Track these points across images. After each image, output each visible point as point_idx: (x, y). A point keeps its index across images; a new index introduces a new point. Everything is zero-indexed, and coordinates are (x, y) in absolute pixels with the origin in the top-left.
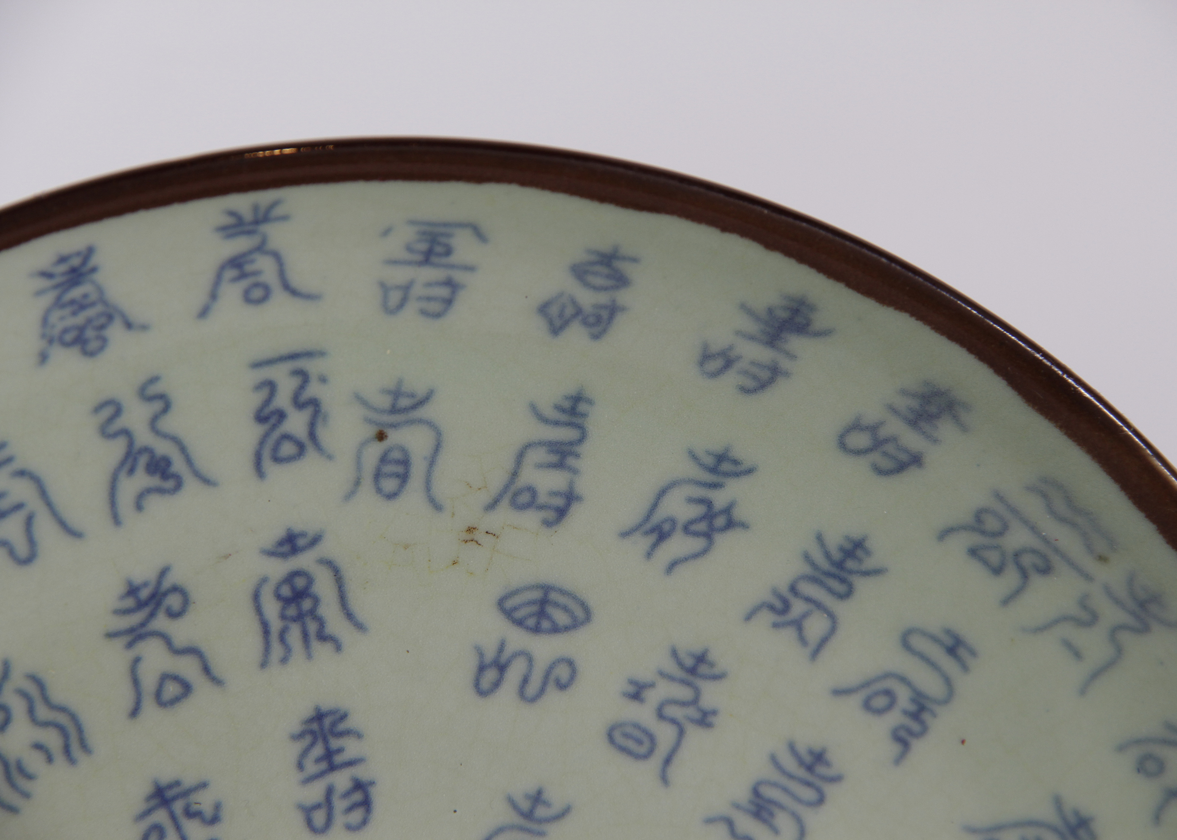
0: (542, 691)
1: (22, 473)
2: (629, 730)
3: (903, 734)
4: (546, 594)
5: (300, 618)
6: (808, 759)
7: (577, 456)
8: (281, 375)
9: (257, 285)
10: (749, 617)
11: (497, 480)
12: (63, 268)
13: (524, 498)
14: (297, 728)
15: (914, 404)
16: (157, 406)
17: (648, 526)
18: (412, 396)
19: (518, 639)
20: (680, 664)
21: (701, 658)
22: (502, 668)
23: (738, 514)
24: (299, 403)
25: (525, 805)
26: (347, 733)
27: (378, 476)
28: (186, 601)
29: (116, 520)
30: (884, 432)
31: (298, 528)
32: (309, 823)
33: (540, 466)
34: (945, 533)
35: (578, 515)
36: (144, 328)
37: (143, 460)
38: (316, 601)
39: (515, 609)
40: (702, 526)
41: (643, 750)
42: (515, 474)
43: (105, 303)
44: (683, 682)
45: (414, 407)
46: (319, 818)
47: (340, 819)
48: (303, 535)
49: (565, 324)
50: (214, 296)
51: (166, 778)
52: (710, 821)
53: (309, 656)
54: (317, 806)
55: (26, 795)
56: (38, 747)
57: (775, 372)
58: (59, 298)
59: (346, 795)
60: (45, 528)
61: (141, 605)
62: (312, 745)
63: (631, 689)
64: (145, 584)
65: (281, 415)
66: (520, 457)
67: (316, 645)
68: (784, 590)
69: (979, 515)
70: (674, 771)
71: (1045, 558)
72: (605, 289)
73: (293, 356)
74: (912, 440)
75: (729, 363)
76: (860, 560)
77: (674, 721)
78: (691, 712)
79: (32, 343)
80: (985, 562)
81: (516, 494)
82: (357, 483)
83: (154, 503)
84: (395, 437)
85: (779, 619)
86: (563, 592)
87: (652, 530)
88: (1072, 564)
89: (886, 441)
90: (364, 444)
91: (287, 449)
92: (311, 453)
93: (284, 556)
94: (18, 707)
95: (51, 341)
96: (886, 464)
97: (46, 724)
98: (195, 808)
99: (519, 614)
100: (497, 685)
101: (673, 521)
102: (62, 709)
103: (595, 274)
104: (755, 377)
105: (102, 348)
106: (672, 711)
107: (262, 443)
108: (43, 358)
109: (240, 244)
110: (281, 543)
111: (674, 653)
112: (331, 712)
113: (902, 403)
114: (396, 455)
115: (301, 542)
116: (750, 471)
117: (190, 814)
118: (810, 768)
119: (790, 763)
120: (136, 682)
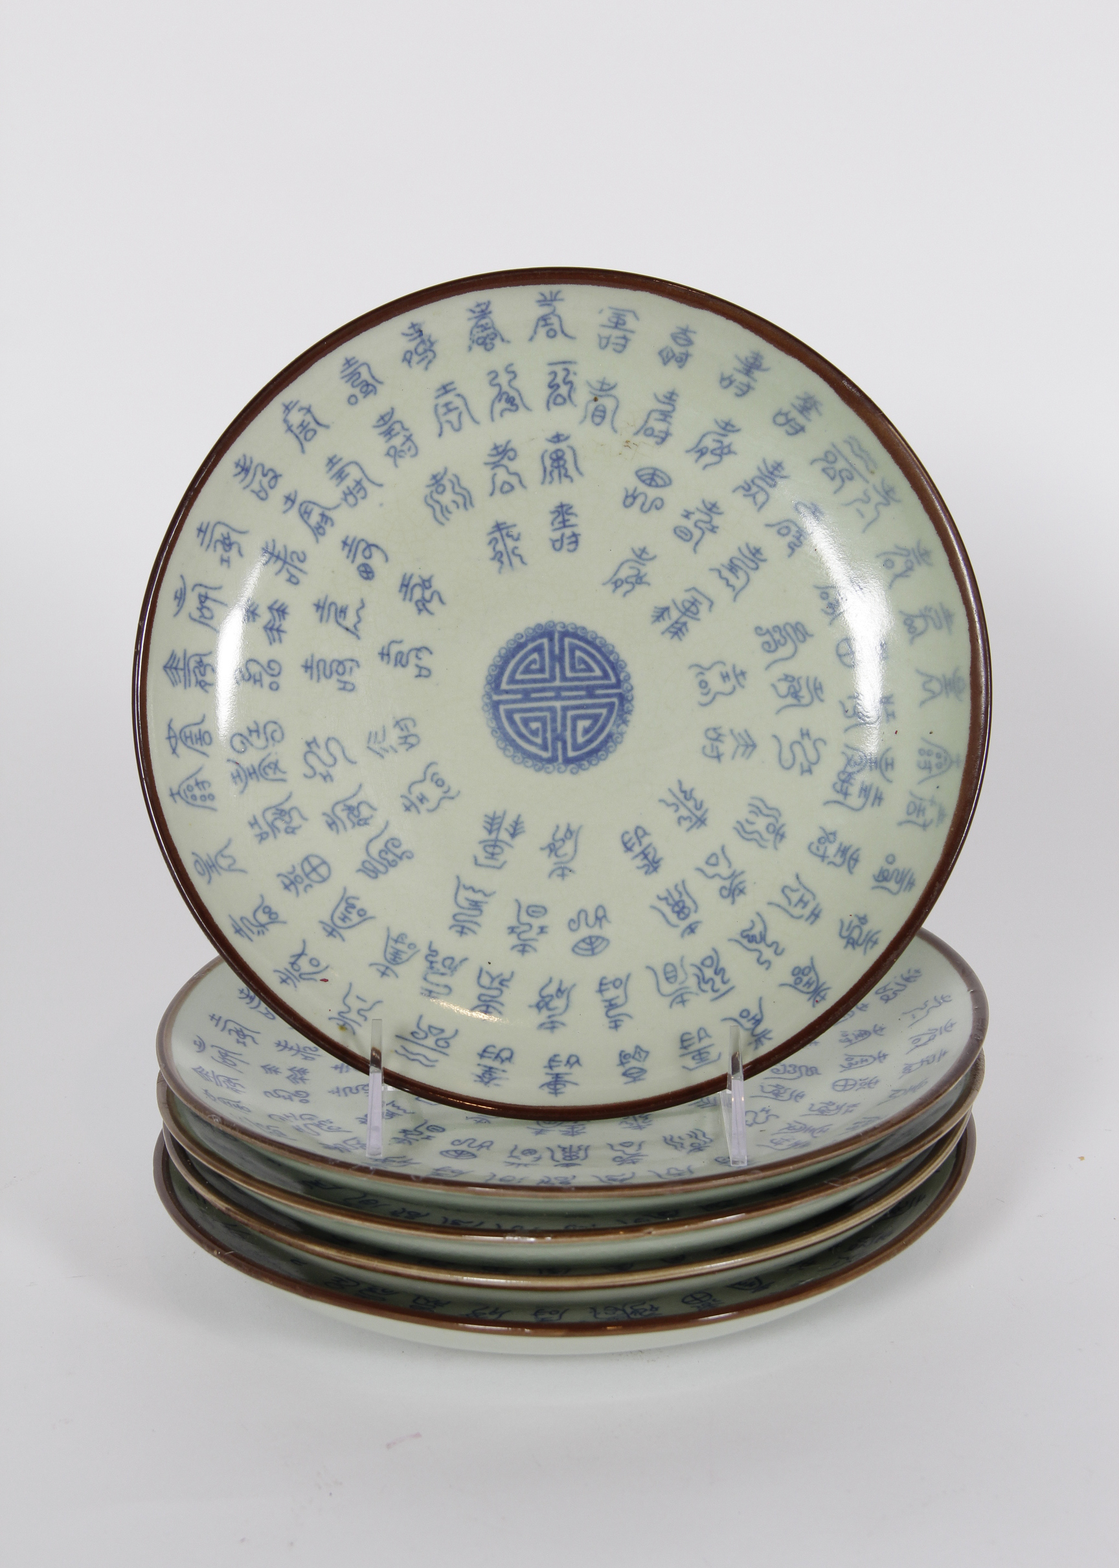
0: (649, 509)
1: (459, 395)
2: (683, 529)
3: (792, 545)
4: (654, 471)
5: (558, 467)
6: (754, 551)
7: (671, 417)
8: (559, 369)
9: (551, 329)
10: (734, 491)
11: (639, 423)
12: (478, 309)
13: (649, 432)
14: (553, 509)
15: (801, 403)
16: (512, 376)
17: (697, 449)
18: (609, 385)
19: (642, 488)
20: (705, 506)
21: (714, 505)
22: (635, 498)
23: (733, 448)
24: (565, 382)
25: (639, 553)
26: (572, 514)
27: (593, 416)
28: (516, 455)
29: (493, 419)
30: (790, 416)
31: (561, 432)
32: (553, 546)
33: (656, 420)
34: (813, 462)
35: (670, 441)
36: (508, 342)
37: (505, 397)
38: (565, 461)
39: (642, 476)
40: (718, 452)
41: (688, 538)
42: (646, 422)
43: (494, 329)
44: (706, 514)
45: (609, 389)
46: (558, 545)
47: (565, 547)
48: (563, 435)
49: (669, 360)
50: (535, 332)
51: (500, 520)
52: (711, 570)
53: (560, 482)
54: (557, 540)
55: (448, 519)
56: (454, 502)
57: (749, 387)
58: (477, 323)
59: (569, 537)
60: (466, 418)
61: (499, 454)
62: (558, 516)
63: (685, 514)
64: (501, 446)
65: (558, 386)
66: (649, 415)
67: (563, 479)
68: (749, 482)
69: (827, 453)
70: (699, 548)
71: (851, 474)
72: (684, 345)
73: (564, 363)
74: (801, 420)
75: (731, 383)
76: (779, 472)
77: (700, 528)
78: (708, 526)
79: (466, 341)
80: (828, 475)
81: (646, 430)
82: (585, 417)
83: (507, 415)
84: (601, 401)
85: (746, 493)
86: (661, 472)
87: (698, 451)
88: (861, 475)
89: (791, 420)
90: (589, 402)
91: (559, 400)
92: (568, 405)
93: (555, 442)
94: (448, 486)
95: (473, 342)
96: (791, 431)
97: (458, 494)
98: (511, 533)
99: (644, 478)
100: (632, 504)
101: (707, 448)
102: (465, 489)
103: (680, 338)
104: (741, 390)
105: (492, 348)
106: (700, 524)
107: (550, 396)
108: (470, 348)
109: (545, 310)
110: (554, 437)
111: (703, 502)
112: (566, 505)
113: (798, 403)
114: (601, 408)
115: (562, 438)
116: (738, 430)
117: (509, 536)
118: (754, 555)
119: (746, 552)
120: (494, 483)
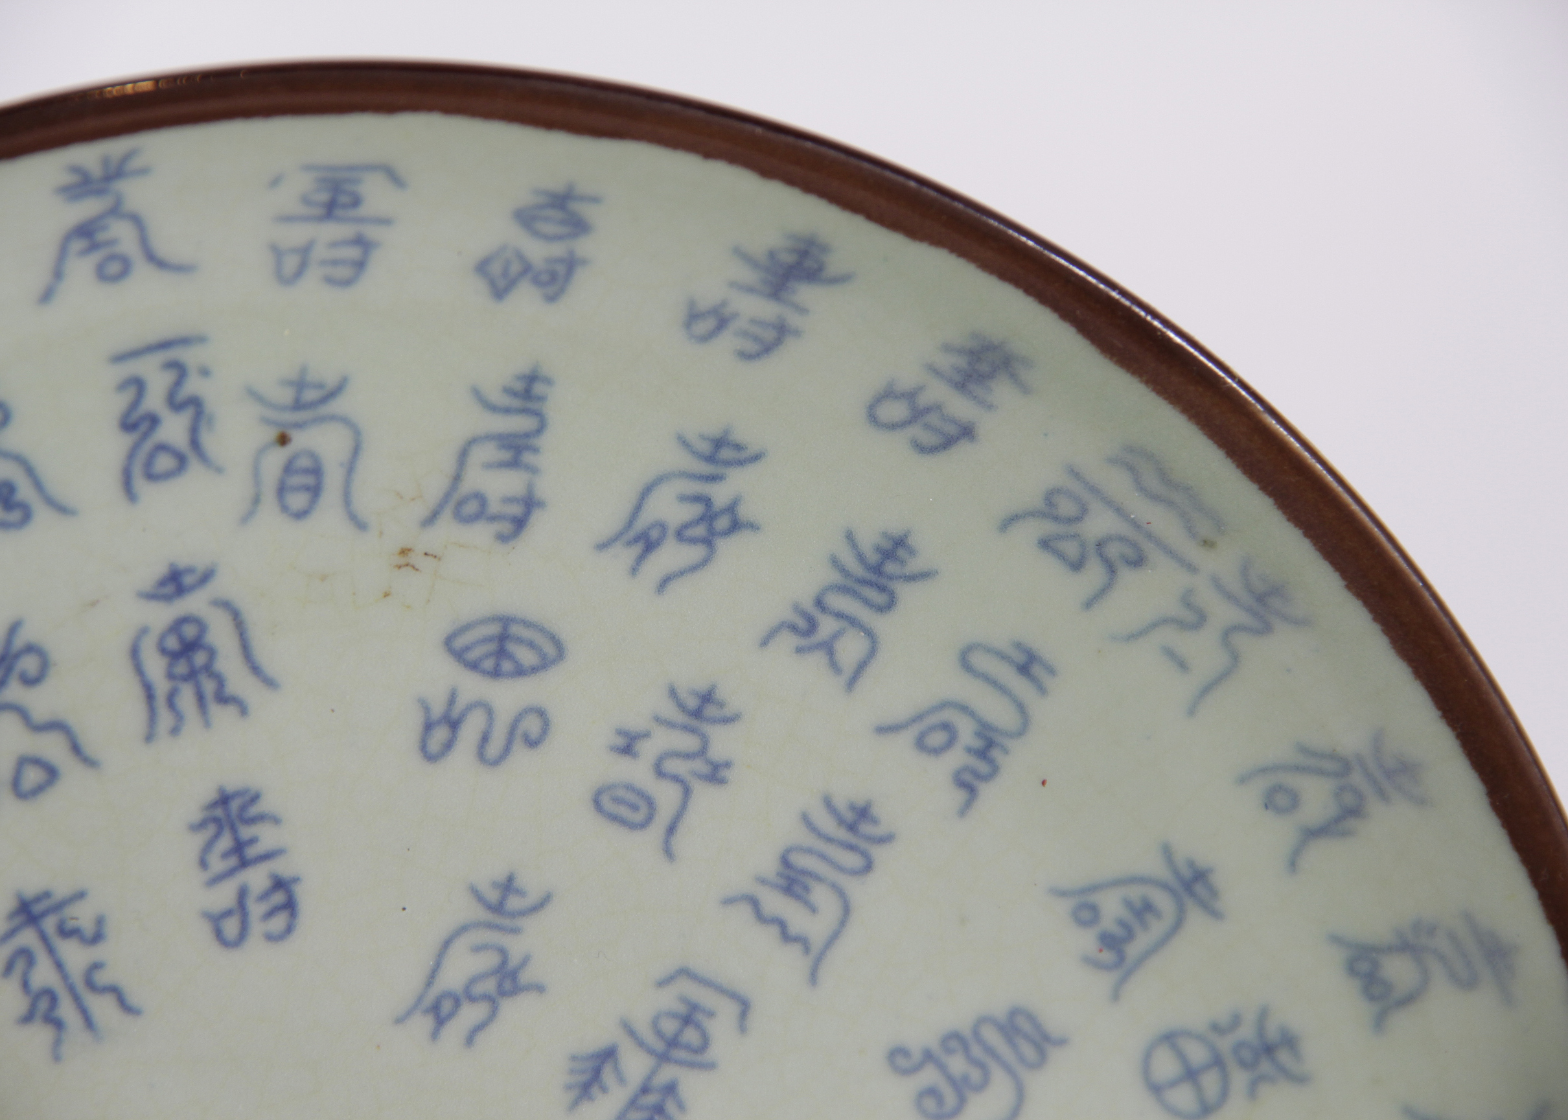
0: (507, 750)
2: (621, 793)
3: (967, 777)
4: (505, 628)
5: (192, 676)
6: (849, 816)
7: (535, 450)
8: (152, 370)
9: (112, 257)
10: (765, 642)
11: (435, 487)
13: (471, 508)
14: (197, 816)
15: (962, 362)
17: (632, 534)
18: (320, 386)
19: (473, 686)
20: (681, 706)
21: (707, 697)
22: (454, 725)
23: (745, 512)
24: (175, 403)
25: (493, 896)
26: (260, 818)
27: (282, 490)
28: (45, 663)
30: (924, 400)
31: (183, 562)
32: (219, 934)
33: (489, 466)
34: (1009, 522)
35: (540, 523)
38: (212, 653)
39: (467, 648)
40: (700, 531)
41: (639, 817)
42: (457, 478)
44: (686, 728)
45: (324, 400)
46: (231, 927)
47: (257, 928)
48: (190, 570)
49: (511, 284)
50: (58, 274)
51: (31, 889)
52: (728, 901)
53: (207, 724)
54: (228, 913)
57: (782, 331)
59: (264, 896)
62: (217, 836)
63: (621, 741)
65: (153, 421)
66: (463, 455)
67: (215, 709)
68: (808, 605)
69: (1050, 497)
70: (680, 842)
71: (1134, 545)
72: (560, 238)
73: (164, 345)
74: (960, 407)
75: (722, 323)
76: (903, 562)
77: (676, 779)
78: (699, 766)
80: (1061, 556)
81: (460, 504)
82: (256, 500)
84: (301, 440)
85: (803, 642)
86: (527, 624)
87: (636, 540)
88: (1171, 552)
89: (927, 410)
90: (261, 451)
91: (164, 462)
92: (195, 468)
93: (167, 598)
96: (929, 439)
98: (71, 924)
99: (473, 655)
100: (448, 746)
101: (662, 526)
103: (546, 219)
104: (756, 339)
106: (674, 766)
107: (131, 455)
109: (88, 208)
110: (162, 583)
111: (673, 693)
112: (238, 794)
113: (946, 362)
114: (304, 462)
115: (188, 580)
116: (756, 458)
117: (66, 932)
118: (852, 828)
119: (827, 824)
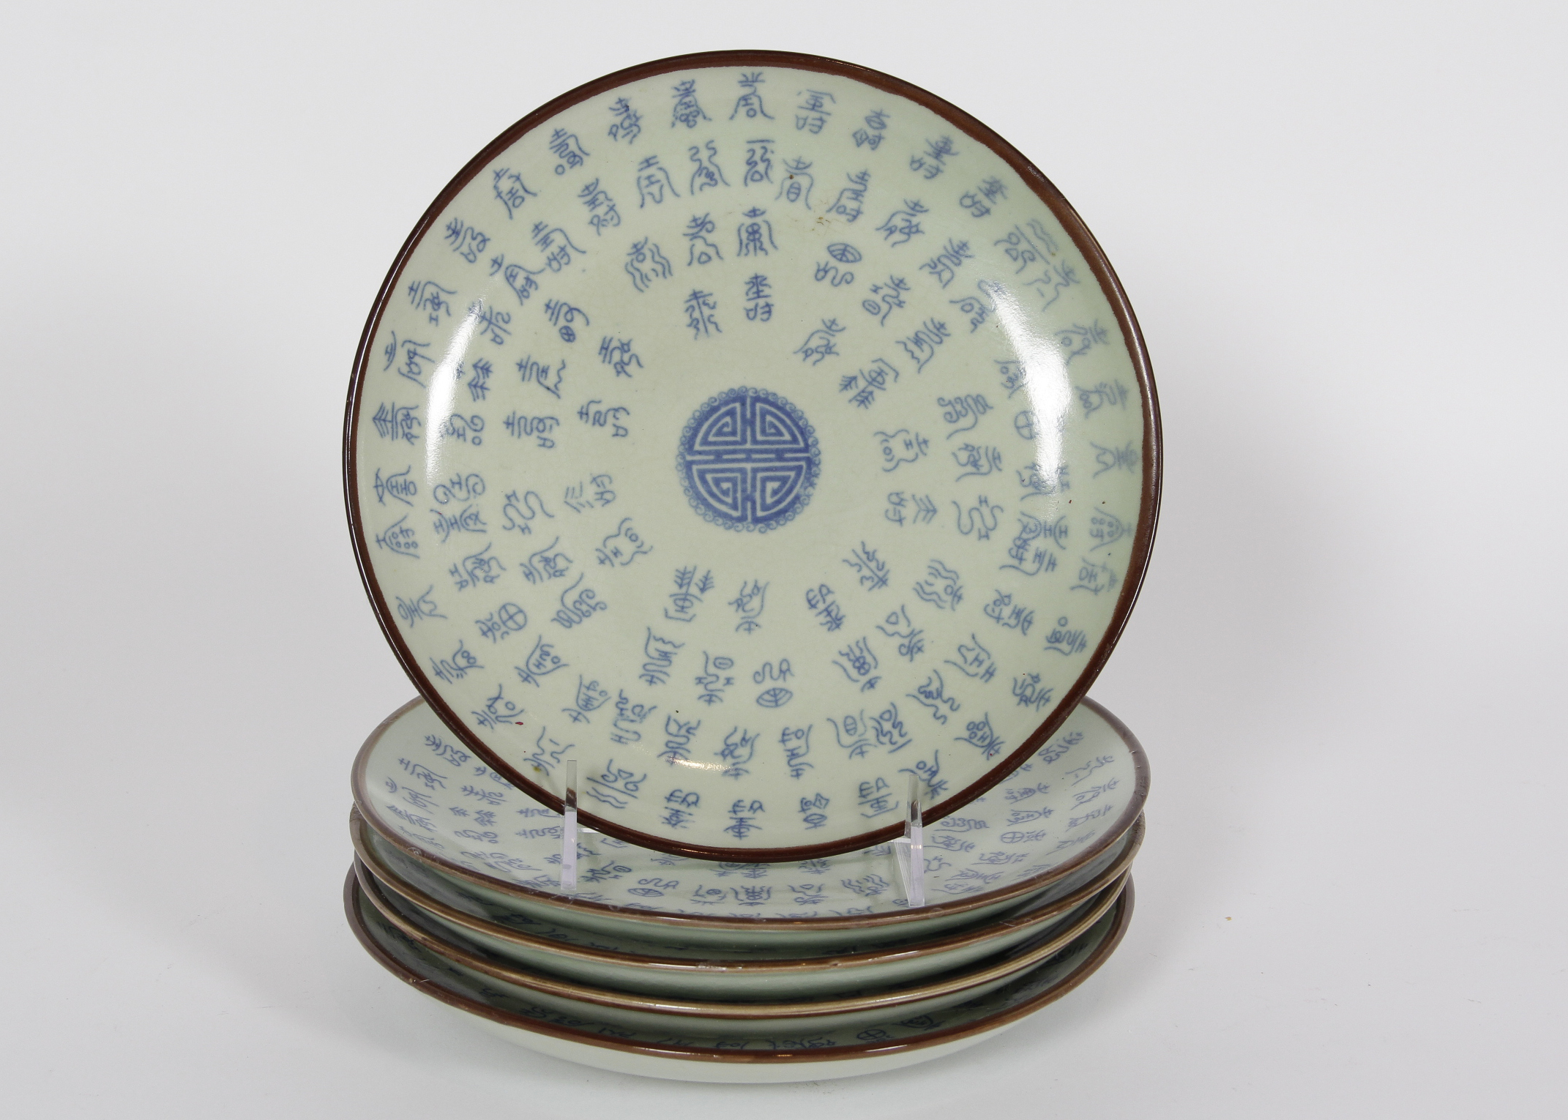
0: (840, 283)
1: (661, 169)
2: (871, 303)
3: (975, 321)
4: (846, 247)
5: (754, 240)
6: (938, 326)
7: (863, 196)
8: (757, 147)
9: (752, 109)
10: (921, 268)
11: (832, 201)
12: (683, 87)
13: (842, 210)
14: (748, 280)
15: (988, 186)
16: (712, 152)
17: (886, 228)
18: (804, 163)
19: (833, 262)
20: (893, 282)
21: (901, 281)
22: (826, 272)
23: (921, 227)
24: (763, 160)
25: (829, 324)
26: (766, 285)
27: (788, 193)
28: (713, 228)
29: (692, 193)
30: (976, 199)
31: (757, 207)
32: (748, 315)
33: (848, 198)
34: (997, 243)
35: (861, 219)
36: (710, 120)
37: (705, 172)
38: (761, 235)
39: (834, 251)
40: (907, 230)
41: (876, 311)
42: (839, 200)
43: (697, 106)
44: (893, 289)
45: (805, 168)
46: (752, 314)
47: (759, 316)
48: (759, 210)
49: (862, 142)
50: (736, 111)
51: (697, 289)
52: (898, 342)
53: (756, 255)
54: (751, 310)
55: (647, 286)
56: (654, 270)
57: (938, 170)
58: (681, 101)
59: (763, 308)
60: (667, 190)
61: (697, 226)
62: (752, 287)
63: (874, 288)
64: (700, 218)
65: (756, 163)
66: (842, 193)
67: (758, 251)
68: (935, 260)
69: (1010, 235)
70: (886, 321)
71: (1033, 255)
72: (877, 128)
73: (762, 141)
74: (986, 203)
75: (921, 165)
76: (965, 251)
77: (888, 303)
78: (896, 301)
79: (670, 118)
80: (1011, 255)
81: (839, 208)
82: (781, 193)
83: (706, 188)
84: (796, 179)
85: (932, 270)
86: (852, 248)
87: (888, 229)
88: (1042, 257)
89: (977, 202)
90: (784, 179)
91: (757, 177)
92: (765, 180)
93: (751, 216)
94: (649, 255)
95: (676, 118)
96: (977, 212)
97: (657, 262)
98: (707, 302)
99: (835, 253)
100: (823, 278)
101: (896, 227)
102: (664, 258)
103: (874, 121)
104: (931, 172)
105: (694, 125)
106: (888, 299)
107: (748, 173)
108: (673, 125)
109: (746, 91)
110: (750, 212)
111: (891, 278)
112: (762, 277)
113: (984, 186)
114: (796, 186)
115: (758, 212)
116: (926, 211)
117: (705, 304)
118: (938, 329)
119: (931, 327)
120: (692, 253)
